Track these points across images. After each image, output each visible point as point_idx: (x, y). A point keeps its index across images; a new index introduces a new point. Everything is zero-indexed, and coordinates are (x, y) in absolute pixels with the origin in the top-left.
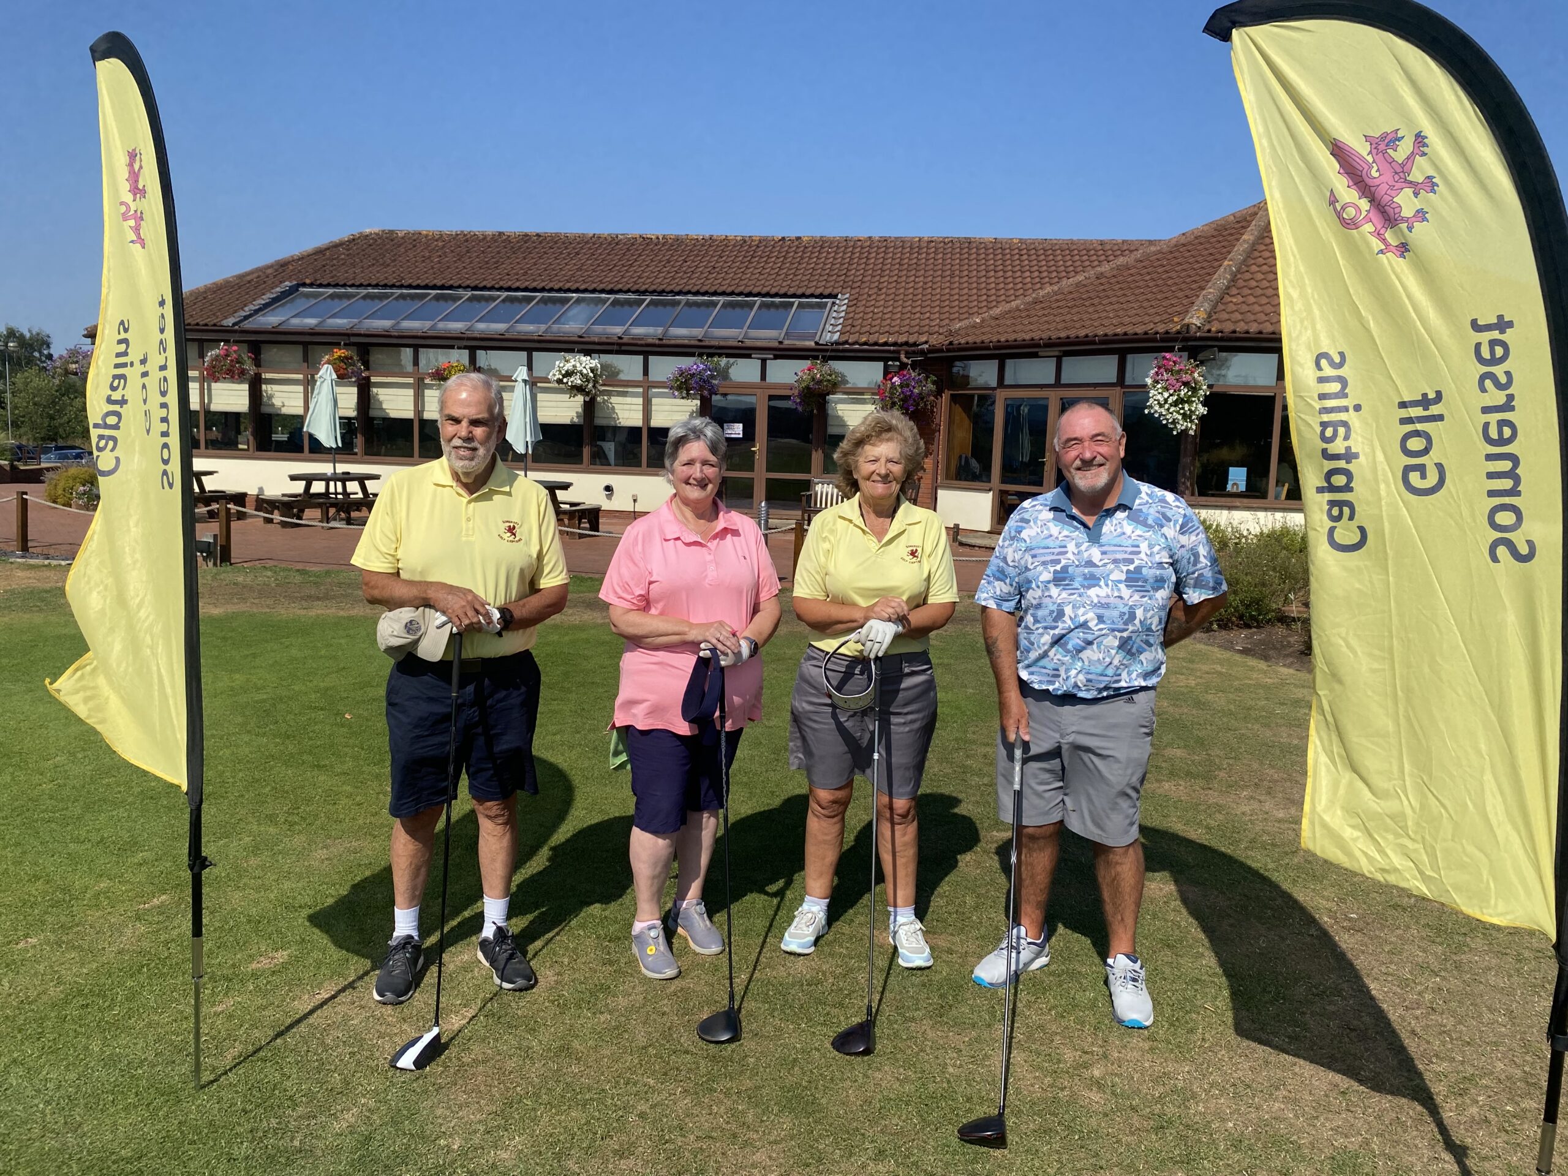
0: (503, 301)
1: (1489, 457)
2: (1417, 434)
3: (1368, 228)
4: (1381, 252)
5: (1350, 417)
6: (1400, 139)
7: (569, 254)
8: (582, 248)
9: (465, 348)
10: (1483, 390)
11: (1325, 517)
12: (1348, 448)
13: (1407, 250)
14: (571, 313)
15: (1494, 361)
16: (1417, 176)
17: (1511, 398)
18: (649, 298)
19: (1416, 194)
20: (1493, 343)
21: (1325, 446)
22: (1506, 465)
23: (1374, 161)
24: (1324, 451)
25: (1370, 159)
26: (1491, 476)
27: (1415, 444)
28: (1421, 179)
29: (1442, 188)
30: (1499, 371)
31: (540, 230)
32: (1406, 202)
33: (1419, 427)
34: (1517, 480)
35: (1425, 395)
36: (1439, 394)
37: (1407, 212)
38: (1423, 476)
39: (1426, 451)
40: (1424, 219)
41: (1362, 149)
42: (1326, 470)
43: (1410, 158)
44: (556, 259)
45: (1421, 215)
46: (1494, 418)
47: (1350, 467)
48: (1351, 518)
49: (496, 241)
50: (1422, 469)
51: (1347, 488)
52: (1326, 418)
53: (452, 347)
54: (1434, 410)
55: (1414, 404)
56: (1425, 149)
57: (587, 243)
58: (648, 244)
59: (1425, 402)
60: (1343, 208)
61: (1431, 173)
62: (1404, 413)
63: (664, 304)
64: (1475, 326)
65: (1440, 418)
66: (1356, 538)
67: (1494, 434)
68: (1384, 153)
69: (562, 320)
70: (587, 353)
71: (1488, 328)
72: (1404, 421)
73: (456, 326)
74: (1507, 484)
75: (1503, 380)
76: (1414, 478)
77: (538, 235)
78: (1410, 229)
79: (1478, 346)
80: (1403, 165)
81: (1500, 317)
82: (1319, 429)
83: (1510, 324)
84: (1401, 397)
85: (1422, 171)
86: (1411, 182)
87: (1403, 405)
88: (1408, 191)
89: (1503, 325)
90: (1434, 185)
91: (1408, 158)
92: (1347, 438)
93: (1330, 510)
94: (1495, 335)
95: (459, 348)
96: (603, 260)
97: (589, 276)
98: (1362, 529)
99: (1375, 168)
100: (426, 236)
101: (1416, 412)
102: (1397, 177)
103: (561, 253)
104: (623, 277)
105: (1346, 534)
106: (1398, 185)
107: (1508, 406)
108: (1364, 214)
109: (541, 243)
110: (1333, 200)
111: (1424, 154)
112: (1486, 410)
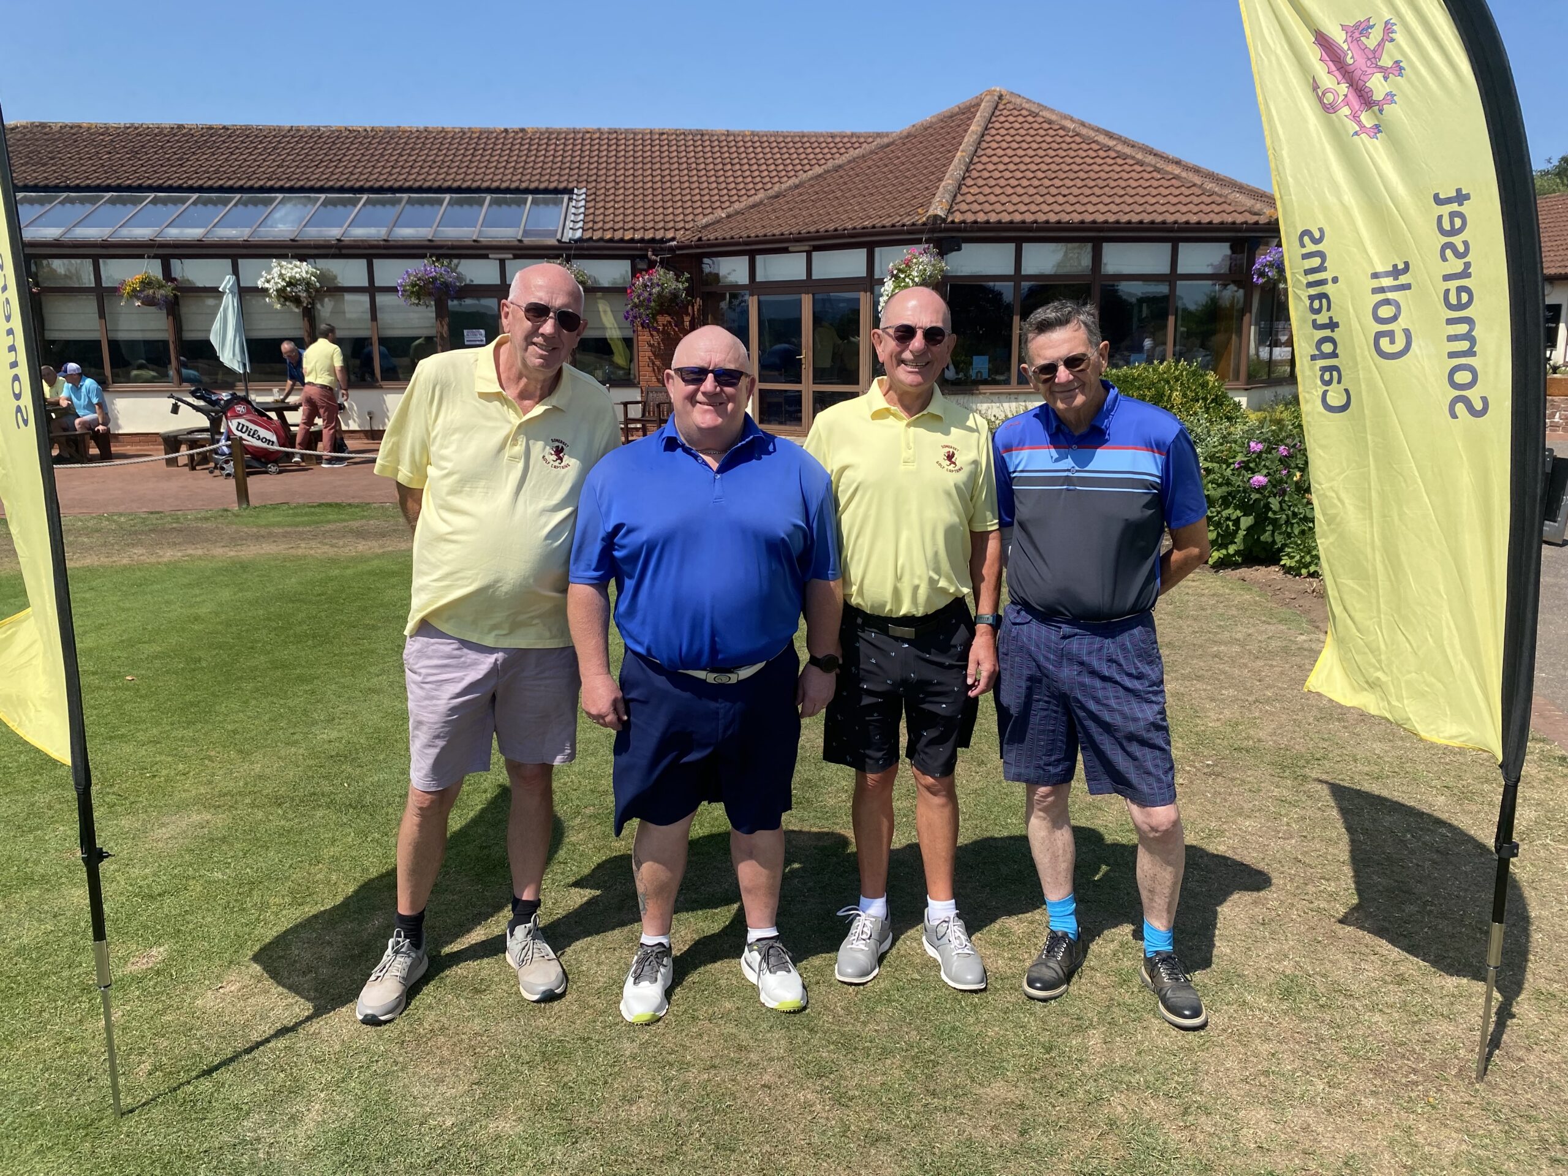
0: (195, 203)
1: (1450, 322)
2: (1387, 302)
3: (1346, 111)
4: (1356, 133)
5: (1329, 289)
6: (1372, 27)
7: (265, 148)
8: (279, 142)
9: (156, 257)
10: (1444, 259)
11: (1319, 382)
12: (1331, 318)
13: (1380, 131)
14: (278, 215)
15: (1454, 232)
16: (1386, 61)
17: (1467, 265)
18: (365, 197)
19: (1386, 78)
20: (1453, 215)
21: (1314, 317)
22: (1463, 328)
23: (1349, 49)
24: (1314, 321)
25: (1345, 46)
26: (1451, 338)
27: (1385, 312)
28: (1389, 64)
29: (1408, 71)
30: (1457, 241)
31: (227, 123)
32: (1377, 85)
33: (1390, 295)
34: (1473, 341)
35: (1395, 266)
36: (1407, 264)
37: (1378, 95)
38: (1392, 342)
39: (1394, 318)
40: (1393, 102)
41: (1339, 37)
42: (1316, 339)
43: (1381, 44)
44: (251, 154)
45: (1390, 97)
46: (1453, 285)
47: (1335, 335)
48: (1339, 382)
49: (175, 135)
50: (1391, 335)
51: (1334, 355)
52: (1313, 291)
53: (141, 257)
54: (1403, 279)
55: (1387, 274)
56: (1393, 35)
57: (284, 137)
58: (355, 137)
59: (1396, 272)
60: (1324, 94)
61: (1400, 58)
62: (1376, 283)
63: (383, 203)
64: (1438, 201)
65: (1407, 287)
66: (1343, 401)
67: (1453, 300)
68: (1358, 40)
69: (269, 222)
70: (302, 258)
71: (1449, 201)
72: (1376, 291)
73: (142, 233)
74: (1464, 345)
75: (1461, 249)
76: (1384, 343)
77: (225, 128)
78: (1381, 111)
79: (1440, 218)
80: (1374, 51)
81: (1459, 191)
82: (1308, 302)
83: (1467, 197)
84: (1374, 267)
85: (1391, 56)
86: (1381, 67)
87: (1375, 276)
88: (1379, 76)
89: (1461, 197)
90: (1401, 69)
91: (1379, 45)
92: (1329, 309)
93: (1322, 376)
94: (1455, 207)
95: (149, 257)
96: (307, 155)
97: (293, 173)
98: (1347, 391)
99: (1350, 55)
100: (89, 128)
101: (1387, 282)
102: (1369, 63)
103: (256, 148)
104: (332, 173)
105: (1336, 398)
106: (1369, 71)
107: (1465, 274)
108: (1341, 98)
109: (230, 136)
110: (1315, 87)
111: (1392, 40)
112: (1447, 278)
